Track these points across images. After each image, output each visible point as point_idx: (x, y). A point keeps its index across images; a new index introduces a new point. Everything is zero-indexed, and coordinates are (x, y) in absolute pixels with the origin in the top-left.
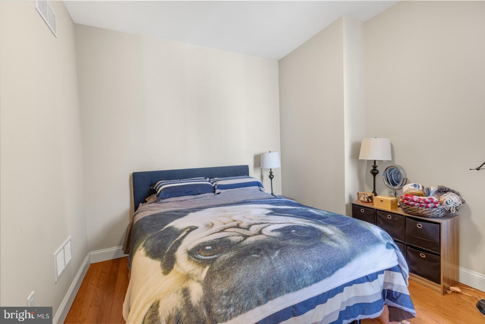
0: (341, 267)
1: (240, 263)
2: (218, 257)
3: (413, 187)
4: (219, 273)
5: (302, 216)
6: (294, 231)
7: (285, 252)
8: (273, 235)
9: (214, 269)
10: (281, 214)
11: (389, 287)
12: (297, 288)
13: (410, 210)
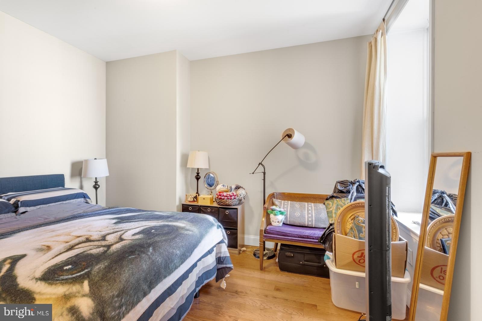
0: (196, 248)
1: (122, 267)
2: (91, 270)
3: (222, 187)
4: (104, 281)
5: (151, 219)
6: (153, 231)
7: (157, 246)
8: (137, 238)
9: (94, 280)
10: (131, 221)
11: (219, 255)
12: (170, 272)
13: (222, 203)
